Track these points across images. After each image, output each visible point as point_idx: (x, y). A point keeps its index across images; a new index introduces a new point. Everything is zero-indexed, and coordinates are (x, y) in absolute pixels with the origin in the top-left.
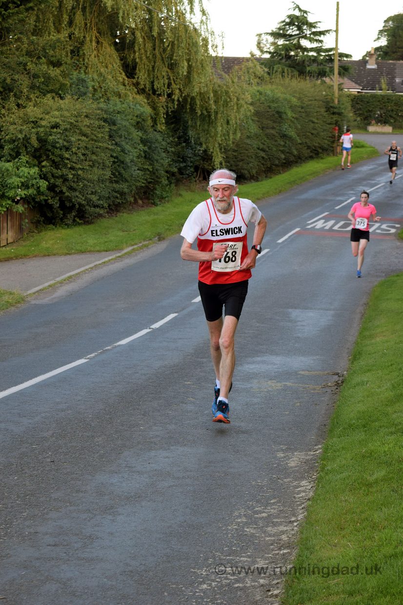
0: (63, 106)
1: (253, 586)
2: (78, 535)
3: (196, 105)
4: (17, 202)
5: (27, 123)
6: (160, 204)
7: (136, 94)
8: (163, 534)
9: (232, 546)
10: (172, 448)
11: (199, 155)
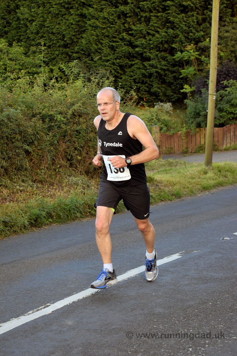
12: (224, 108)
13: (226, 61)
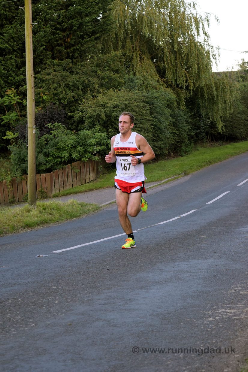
0: (120, 95)
1: (246, 318)
2: (121, 299)
3: (204, 93)
4: (95, 155)
5: (98, 106)
6: (185, 156)
7: (166, 88)
8: (182, 296)
9: (231, 300)
10: (191, 261)
11: (208, 125)
12: (50, 152)
13: (49, 104)
